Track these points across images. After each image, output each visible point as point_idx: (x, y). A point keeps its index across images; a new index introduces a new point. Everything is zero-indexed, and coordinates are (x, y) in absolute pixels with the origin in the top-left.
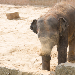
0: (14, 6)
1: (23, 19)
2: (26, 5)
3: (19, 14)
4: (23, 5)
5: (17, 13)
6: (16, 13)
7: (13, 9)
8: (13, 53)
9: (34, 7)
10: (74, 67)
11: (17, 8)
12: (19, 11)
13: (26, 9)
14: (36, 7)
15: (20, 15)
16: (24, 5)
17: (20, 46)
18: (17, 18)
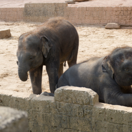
0: (4, 23)
1: (15, 39)
2: (20, 21)
3: (11, 32)
4: (15, 22)
5: (9, 31)
6: (7, 30)
7: (3, 26)
8: (5, 78)
9: (30, 25)
10: (75, 91)
11: (8, 25)
12: (10, 29)
13: (19, 26)
14: (32, 25)
15: (12, 34)
16: (17, 21)
17: (13, 70)
18: (9, 37)
